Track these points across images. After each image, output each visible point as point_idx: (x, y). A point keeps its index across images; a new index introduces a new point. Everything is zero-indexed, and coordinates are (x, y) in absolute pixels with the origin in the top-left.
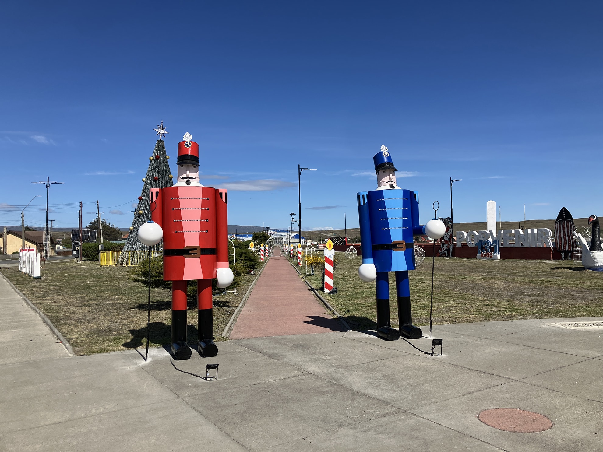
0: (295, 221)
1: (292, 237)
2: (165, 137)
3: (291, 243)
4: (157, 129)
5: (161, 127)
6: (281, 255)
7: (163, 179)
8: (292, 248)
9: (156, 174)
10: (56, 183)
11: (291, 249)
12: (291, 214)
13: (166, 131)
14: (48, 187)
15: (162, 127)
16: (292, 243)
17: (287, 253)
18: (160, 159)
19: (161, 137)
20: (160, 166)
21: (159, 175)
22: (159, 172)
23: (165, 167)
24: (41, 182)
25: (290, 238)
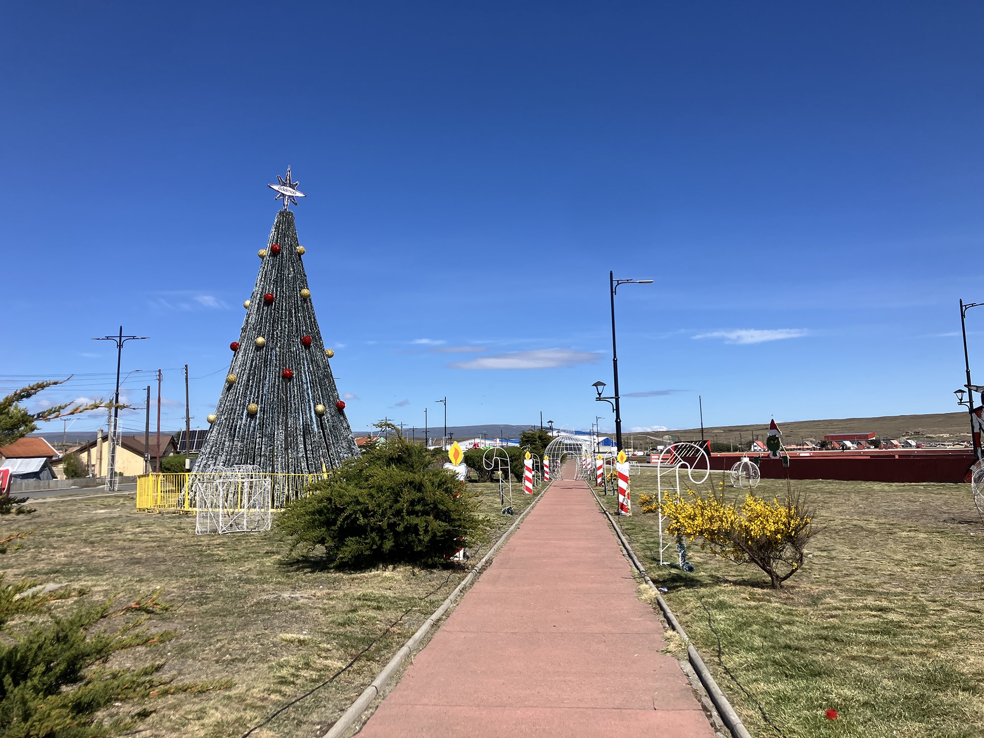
0: (605, 399)
1: (598, 444)
2: (296, 204)
3: (597, 453)
4: (276, 184)
5: (286, 180)
6: (577, 477)
7: (286, 300)
8: (599, 463)
9: (269, 287)
10: (134, 338)
11: (597, 466)
12: (596, 385)
13: (298, 190)
14: (120, 346)
15: (290, 180)
16: (599, 452)
17: (589, 473)
18: (282, 254)
19: (286, 203)
20: (280, 270)
21: (277, 291)
22: (279, 281)
23: (294, 271)
24: (108, 338)
25: (595, 445)
